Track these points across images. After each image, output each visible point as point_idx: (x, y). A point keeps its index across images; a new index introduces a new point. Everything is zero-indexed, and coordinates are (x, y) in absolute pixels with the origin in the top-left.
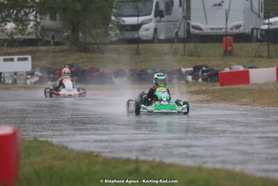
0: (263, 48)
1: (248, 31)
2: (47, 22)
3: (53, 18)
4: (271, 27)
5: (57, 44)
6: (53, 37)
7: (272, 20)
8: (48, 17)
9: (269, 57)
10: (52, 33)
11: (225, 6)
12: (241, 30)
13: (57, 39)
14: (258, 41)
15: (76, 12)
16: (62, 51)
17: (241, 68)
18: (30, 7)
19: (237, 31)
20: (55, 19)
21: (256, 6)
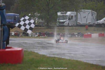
0: (96, 28)
1: (92, 24)
2: (41, 21)
3: (42, 20)
4: (98, 23)
5: (43, 26)
6: (42, 25)
7: (98, 21)
8: (41, 20)
9: (97, 31)
10: (42, 24)
11: (86, 17)
12: (90, 24)
14: (95, 27)
15: (48, 18)
16: (44, 28)
17: (90, 34)
18: (36, 17)
19: (89, 24)
20: (43, 20)
21: (94, 18)
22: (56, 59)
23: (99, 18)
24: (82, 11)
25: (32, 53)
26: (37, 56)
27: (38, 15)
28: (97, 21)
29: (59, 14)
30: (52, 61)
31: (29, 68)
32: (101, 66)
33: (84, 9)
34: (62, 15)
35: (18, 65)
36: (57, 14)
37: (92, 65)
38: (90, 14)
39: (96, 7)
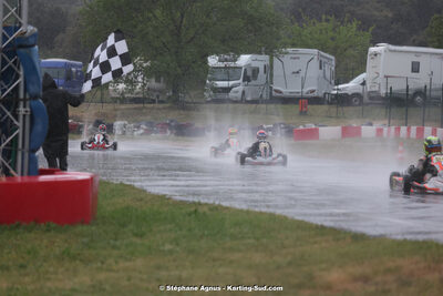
0: (333, 109)
1: (321, 95)
2: (153, 83)
3: (158, 80)
4: (339, 92)
5: (160, 102)
6: (158, 97)
7: (340, 86)
8: (153, 80)
9: (337, 117)
10: (157, 93)
11: (302, 74)
12: (315, 94)
13: (161, 98)
14: (329, 103)
17: (314, 127)
18: (139, 71)
19: (312, 95)
20: (160, 82)
21: (328, 74)
22: (201, 210)
23: (343, 75)
24: (287, 53)
25: (125, 189)
26: (141, 200)
27: (145, 65)
28: (337, 84)
29: (213, 61)
30: (190, 215)
31: (116, 240)
32: (350, 232)
33: (294, 45)
34: (222, 65)
35: (80, 228)
36: (206, 62)
37: (321, 230)
38: (315, 63)
39: (333, 39)
